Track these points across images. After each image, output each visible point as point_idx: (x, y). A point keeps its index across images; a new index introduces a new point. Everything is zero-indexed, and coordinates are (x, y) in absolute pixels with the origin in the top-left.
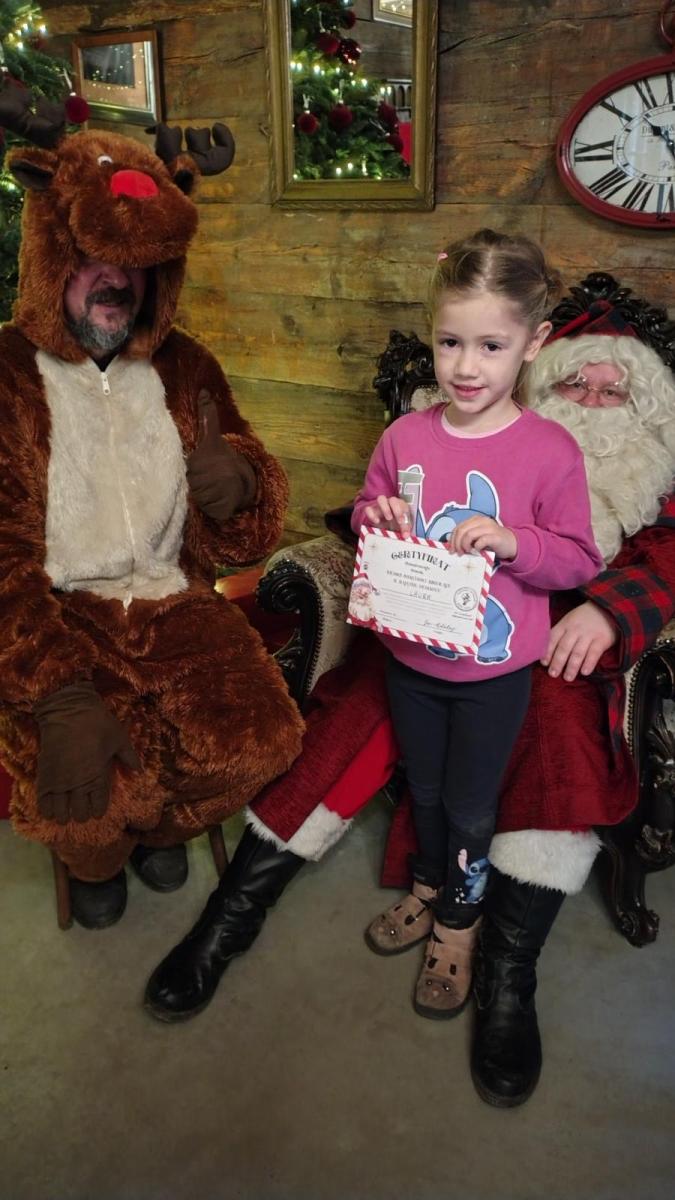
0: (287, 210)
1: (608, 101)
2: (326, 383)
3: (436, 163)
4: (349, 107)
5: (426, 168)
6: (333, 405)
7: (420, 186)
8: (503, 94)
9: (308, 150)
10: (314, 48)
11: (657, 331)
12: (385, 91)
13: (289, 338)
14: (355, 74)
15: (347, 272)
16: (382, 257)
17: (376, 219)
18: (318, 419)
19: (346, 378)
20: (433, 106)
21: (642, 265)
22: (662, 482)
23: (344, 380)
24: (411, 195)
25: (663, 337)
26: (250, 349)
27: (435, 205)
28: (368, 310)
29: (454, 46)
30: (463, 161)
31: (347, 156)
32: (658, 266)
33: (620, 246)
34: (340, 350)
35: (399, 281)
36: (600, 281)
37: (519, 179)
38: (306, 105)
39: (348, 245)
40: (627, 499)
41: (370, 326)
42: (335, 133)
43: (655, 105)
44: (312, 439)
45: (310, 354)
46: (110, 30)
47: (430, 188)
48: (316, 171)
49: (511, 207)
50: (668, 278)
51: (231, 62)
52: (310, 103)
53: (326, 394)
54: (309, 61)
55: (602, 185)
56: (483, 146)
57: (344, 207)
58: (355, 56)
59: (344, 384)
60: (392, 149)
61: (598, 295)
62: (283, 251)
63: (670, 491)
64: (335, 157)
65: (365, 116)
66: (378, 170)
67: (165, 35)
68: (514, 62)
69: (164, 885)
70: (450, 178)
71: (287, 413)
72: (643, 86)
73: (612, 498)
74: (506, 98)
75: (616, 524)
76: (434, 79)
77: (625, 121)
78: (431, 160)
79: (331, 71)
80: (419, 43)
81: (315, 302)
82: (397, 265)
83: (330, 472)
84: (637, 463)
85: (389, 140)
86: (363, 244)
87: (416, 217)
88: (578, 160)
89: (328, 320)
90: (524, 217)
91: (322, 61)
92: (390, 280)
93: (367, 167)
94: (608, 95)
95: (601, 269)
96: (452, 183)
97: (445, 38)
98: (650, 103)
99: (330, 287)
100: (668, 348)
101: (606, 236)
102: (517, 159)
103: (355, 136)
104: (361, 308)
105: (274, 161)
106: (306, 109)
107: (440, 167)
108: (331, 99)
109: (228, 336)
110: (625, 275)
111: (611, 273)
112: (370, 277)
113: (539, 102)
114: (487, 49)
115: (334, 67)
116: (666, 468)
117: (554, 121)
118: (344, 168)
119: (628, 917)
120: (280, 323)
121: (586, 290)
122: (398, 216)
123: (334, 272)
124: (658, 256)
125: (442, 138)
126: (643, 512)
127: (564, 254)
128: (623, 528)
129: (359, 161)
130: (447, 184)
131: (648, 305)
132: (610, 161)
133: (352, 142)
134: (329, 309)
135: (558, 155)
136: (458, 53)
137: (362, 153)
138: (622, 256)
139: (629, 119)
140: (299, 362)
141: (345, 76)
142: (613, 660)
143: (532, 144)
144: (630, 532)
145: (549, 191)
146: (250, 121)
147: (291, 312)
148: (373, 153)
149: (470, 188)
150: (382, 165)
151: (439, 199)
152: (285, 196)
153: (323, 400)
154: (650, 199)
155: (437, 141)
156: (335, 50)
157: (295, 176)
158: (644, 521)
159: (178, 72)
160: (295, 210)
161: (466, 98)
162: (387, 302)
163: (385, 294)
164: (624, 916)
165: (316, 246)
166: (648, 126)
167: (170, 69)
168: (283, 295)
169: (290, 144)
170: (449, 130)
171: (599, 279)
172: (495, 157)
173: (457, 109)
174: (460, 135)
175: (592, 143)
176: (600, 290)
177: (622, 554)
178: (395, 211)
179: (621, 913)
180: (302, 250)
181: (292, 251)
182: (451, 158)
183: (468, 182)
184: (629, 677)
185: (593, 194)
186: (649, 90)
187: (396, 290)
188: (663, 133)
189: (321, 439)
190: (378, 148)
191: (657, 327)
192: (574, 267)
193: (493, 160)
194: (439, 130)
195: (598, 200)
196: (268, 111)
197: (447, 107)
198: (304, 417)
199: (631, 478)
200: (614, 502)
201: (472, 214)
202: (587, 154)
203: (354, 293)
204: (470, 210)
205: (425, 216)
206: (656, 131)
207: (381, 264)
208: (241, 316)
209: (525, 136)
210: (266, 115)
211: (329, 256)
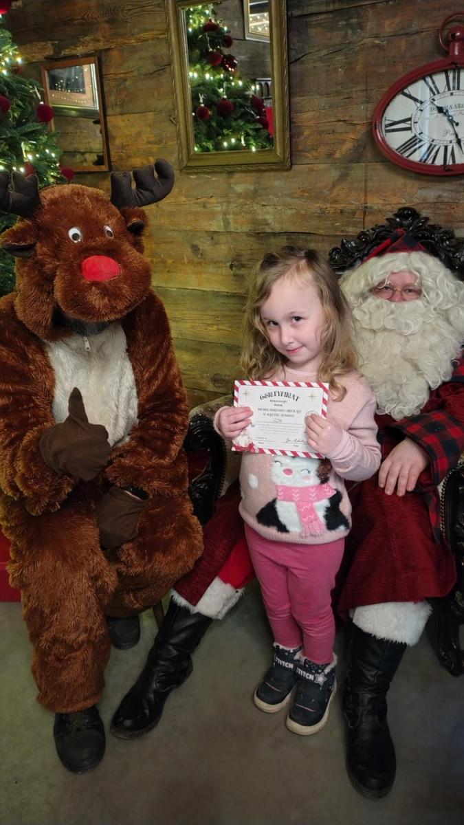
0: (191, 174)
1: (406, 91)
2: (223, 289)
3: (291, 137)
4: (231, 100)
5: (284, 141)
6: (228, 303)
7: (280, 153)
8: (335, 89)
9: (204, 132)
10: (205, 62)
11: (448, 246)
12: (255, 88)
13: (196, 260)
14: (233, 77)
15: (234, 213)
16: (258, 203)
17: (252, 177)
18: (218, 313)
19: (235, 285)
20: (287, 99)
21: (435, 201)
22: (453, 351)
23: (235, 287)
24: (274, 160)
25: (452, 249)
26: (169, 268)
27: (291, 164)
28: (249, 238)
29: (299, 59)
30: (309, 135)
31: (230, 133)
32: (446, 200)
33: (420, 189)
34: (231, 267)
35: (270, 218)
36: (407, 213)
37: (348, 146)
38: (201, 101)
39: (233, 196)
40: (429, 364)
41: (251, 250)
42: (222, 118)
43: (438, 93)
44: (215, 327)
45: (211, 270)
46: (66, 58)
47: (287, 155)
48: (210, 145)
49: (343, 165)
50: (453, 209)
51: (149, 75)
52: (203, 99)
53: (223, 296)
54: (203, 71)
55: (405, 148)
56: (321, 125)
57: (230, 170)
58: (233, 66)
59: (235, 289)
60: (261, 127)
61: (406, 223)
62: (190, 201)
63: (459, 356)
64: (223, 135)
65: (242, 106)
66: (252, 142)
67: (103, 59)
68: (340, 68)
69: (124, 644)
70: (300, 147)
71: (197, 310)
72: (428, 79)
73: (419, 364)
74: (336, 92)
75: (424, 381)
76: (287, 81)
77: (419, 104)
78: (288, 136)
79: (218, 77)
80: (275, 57)
81: (212, 235)
82: (267, 207)
83: (228, 349)
84: (434, 339)
85: (258, 121)
86: (243, 194)
87: (278, 174)
88: (387, 131)
89: (223, 247)
90: (353, 172)
91: (211, 70)
92: (263, 217)
93: (245, 140)
94: (406, 87)
95: (406, 205)
96: (302, 151)
97: (293, 53)
98: (434, 91)
99: (222, 224)
100: (456, 257)
101: (410, 183)
102: (346, 132)
103: (236, 120)
104: (245, 237)
105: (180, 140)
106: (201, 103)
107: (294, 140)
108: (218, 95)
109: (154, 259)
110: (424, 207)
111: (414, 207)
112: (248, 216)
113: (359, 93)
114: (321, 59)
115: (219, 74)
116: (454, 341)
117: (370, 105)
118: (229, 142)
119: (448, 655)
120: (189, 250)
121: (398, 220)
122: (267, 174)
123: (225, 214)
124: (445, 194)
125: (294, 120)
126: (442, 373)
127: (381, 195)
128: (428, 383)
129: (239, 136)
130: (299, 151)
131: (441, 228)
132: (410, 132)
133: (234, 124)
134: (223, 239)
135: (374, 128)
136: (302, 63)
137: (240, 130)
138: (421, 196)
139: (422, 103)
140: (204, 276)
141: (227, 79)
142: (427, 477)
143: (355, 122)
144: (434, 386)
145: (369, 153)
146: (163, 114)
147: (196, 242)
148: (249, 131)
149: (314, 153)
150: (255, 139)
151: (294, 162)
152: (189, 164)
153: (221, 300)
154: (438, 156)
155: (291, 122)
156: (219, 62)
157: (196, 149)
158: (443, 379)
159: (113, 84)
160: (196, 173)
161: (309, 92)
162: (262, 233)
163: (260, 227)
164: (445, 655)
165: (211, 197)
166: (435, 107)
167: (107, 82)
168: (190, 231)
169: (191, 129)
170: (299, 114)
171: (406, 212)
172: (331, 132)
173: (304, 100)
174: (306, 118)
175: (396, 120)
176: (407, 219)
177: (430, 402)
178: (265, 171)
179: (443, 653)
180: (203, 200)
181: (196, 201)
182: (300, 134)
183: (313, 149)
184: (440, 488)
185: (399, 154)
186: (434, 83)
187: (268, 224)
188: (445, 111)
189: (221, 327)
190: (252, 127)
191: (448, 243)
192: (388, 204)
193: (329, 134)
194: (292, 115)
195: (402, 158)
196: (175, 107)
197: (297, 99)
198: (209, 313)
199: (431, 349)
200: (421, 367)
201: (317, 171)
202: (393, 127)
203: (239, 227)
204: (315, 168)
205: (285, 174)
206: (440, 110)
207: (256, 207)
208: (163, 246)
209: (351, 116)
210: (174, 110)
211: (221, 203)
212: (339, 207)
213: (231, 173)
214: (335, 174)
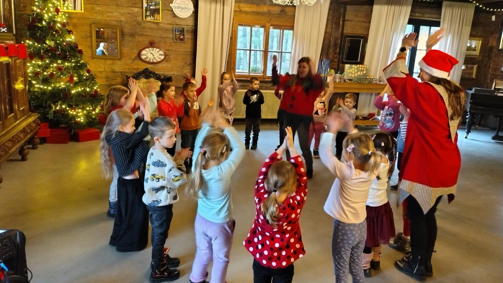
2: (104, 83)
5: (120, 55)
8: (130, 47)
15: (107, 68)
30: (125, 54)
33: (148, 65)
34: (106, 79)
35: (116, 69)
37: (133, 57)
39: (107, 64)
43: (151, 51)
49: (133, 60)
51: (83, 38)
55: (145, 58)
68: (131, 44)
77: (147, 52)
81: (101, 72)
82: (116, 67)
86: (109, 64)
87: (118, 61)
88: (142, 56)
90: (135, 61)
92: (114, 69)
94: (144, 49)
95: (146, 68)
96: (124, 57)
102: (133, 55)
104: (110, 72)
112: (111, 68)
113: (136, 49)
117: (138, 51)
122: (115, 60)
123: (104, 68)
124: (153, 67)
132: (146, 56)
135: (139, 54)
143: (135, 53)
145: (138, 59)
146: (87, 46)
151: (122, 59)
154: (151, 60)
160: (96, 59)
162: (114, 72)
166: (150, 53)
174: (125, 51)
175: (143, 54)
176: (147, 70)
183: (126, 57)
186: (149, 49)
192: (142, 67)
193: (129, 54)
195: (145, 60)
203: (108, 70)
204: (127, 60)
205: (120, 61)
207: (113, 67)
211: (103, 65)
212: (132, 67)
213: (106, 60)
214: (131, 62)
